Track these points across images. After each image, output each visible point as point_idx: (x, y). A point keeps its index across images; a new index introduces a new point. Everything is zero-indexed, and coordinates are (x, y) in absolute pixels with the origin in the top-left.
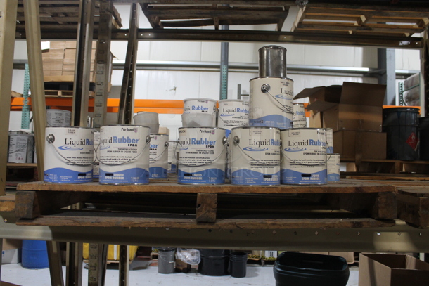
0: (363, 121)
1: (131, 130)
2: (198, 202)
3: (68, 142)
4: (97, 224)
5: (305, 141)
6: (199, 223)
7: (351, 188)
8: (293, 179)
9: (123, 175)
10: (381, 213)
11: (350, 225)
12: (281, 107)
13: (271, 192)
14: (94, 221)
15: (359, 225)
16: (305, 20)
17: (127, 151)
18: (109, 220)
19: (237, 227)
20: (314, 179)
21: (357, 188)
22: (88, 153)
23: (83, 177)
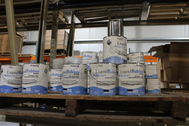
0: (182, 62)
1: (35, 66)
2: (66, 104)
3: (9, 72)
4: (17, 114)
5: (129, 70)
6: (67, 116)
7: (155, 98)
8: (123, 93)
9: (30, 89)
10: (175, 114)
11: (155, 121)
12: (118, 52)
13: (107, 100)
14: (16, 112)
15: (161, 121)
16: (151, 14)
17: (33, 76)
18: (23, 113)
19: (87, 119)
20: (135, 92)
21: (159, 98)
22: (20, 78)
23: (17, 90)
